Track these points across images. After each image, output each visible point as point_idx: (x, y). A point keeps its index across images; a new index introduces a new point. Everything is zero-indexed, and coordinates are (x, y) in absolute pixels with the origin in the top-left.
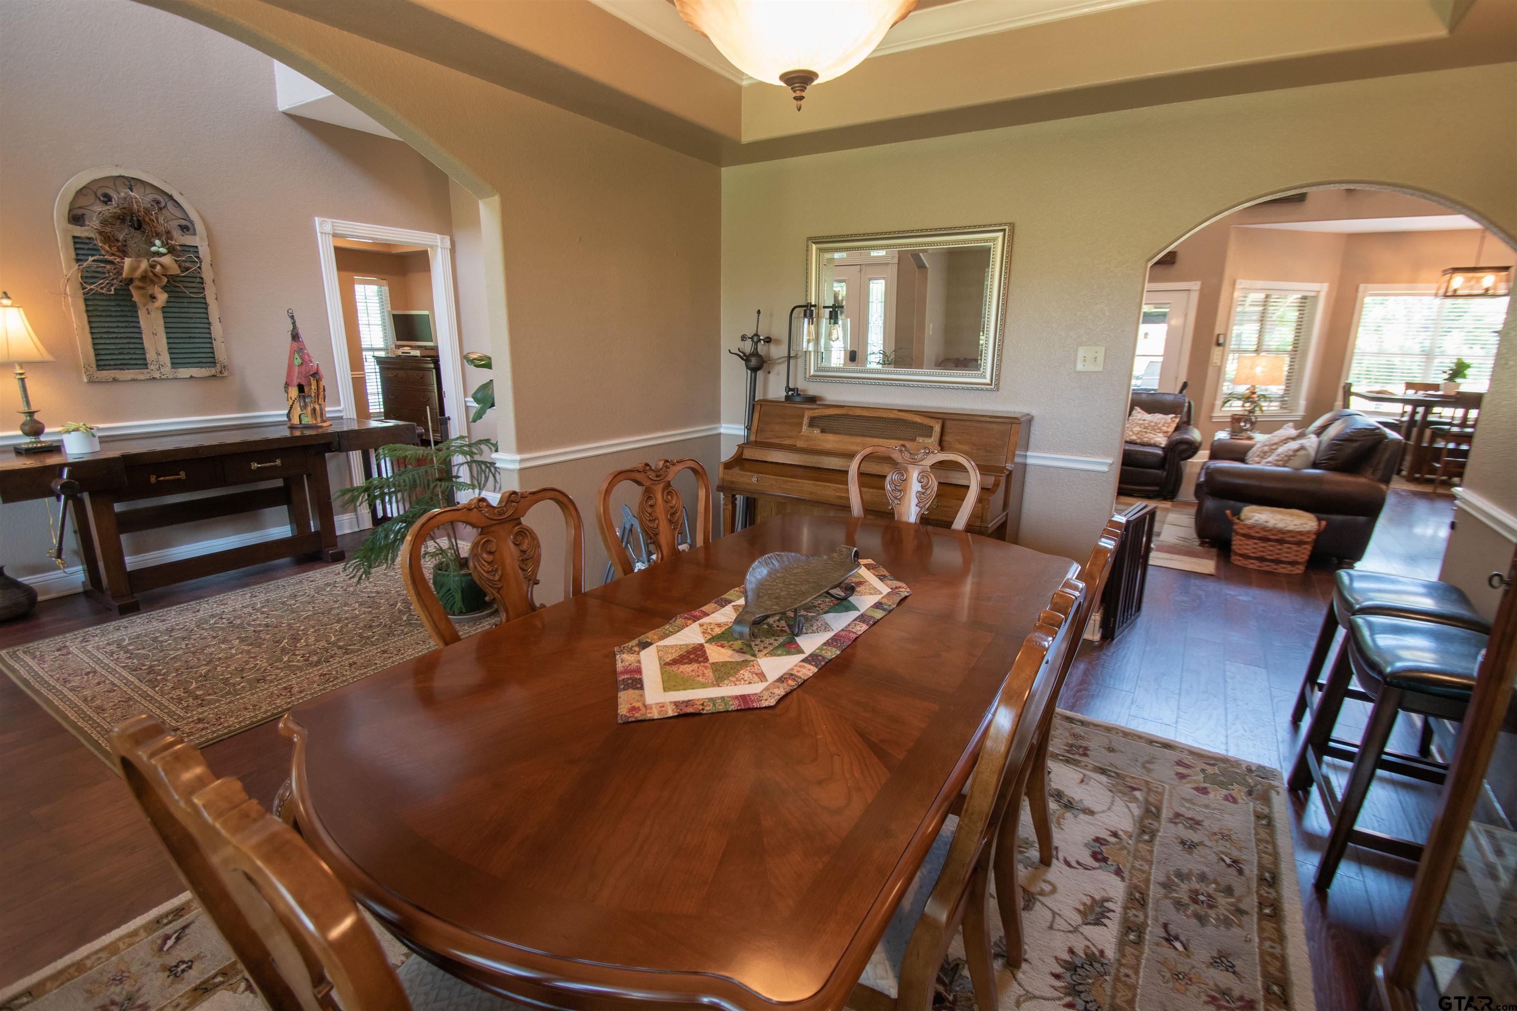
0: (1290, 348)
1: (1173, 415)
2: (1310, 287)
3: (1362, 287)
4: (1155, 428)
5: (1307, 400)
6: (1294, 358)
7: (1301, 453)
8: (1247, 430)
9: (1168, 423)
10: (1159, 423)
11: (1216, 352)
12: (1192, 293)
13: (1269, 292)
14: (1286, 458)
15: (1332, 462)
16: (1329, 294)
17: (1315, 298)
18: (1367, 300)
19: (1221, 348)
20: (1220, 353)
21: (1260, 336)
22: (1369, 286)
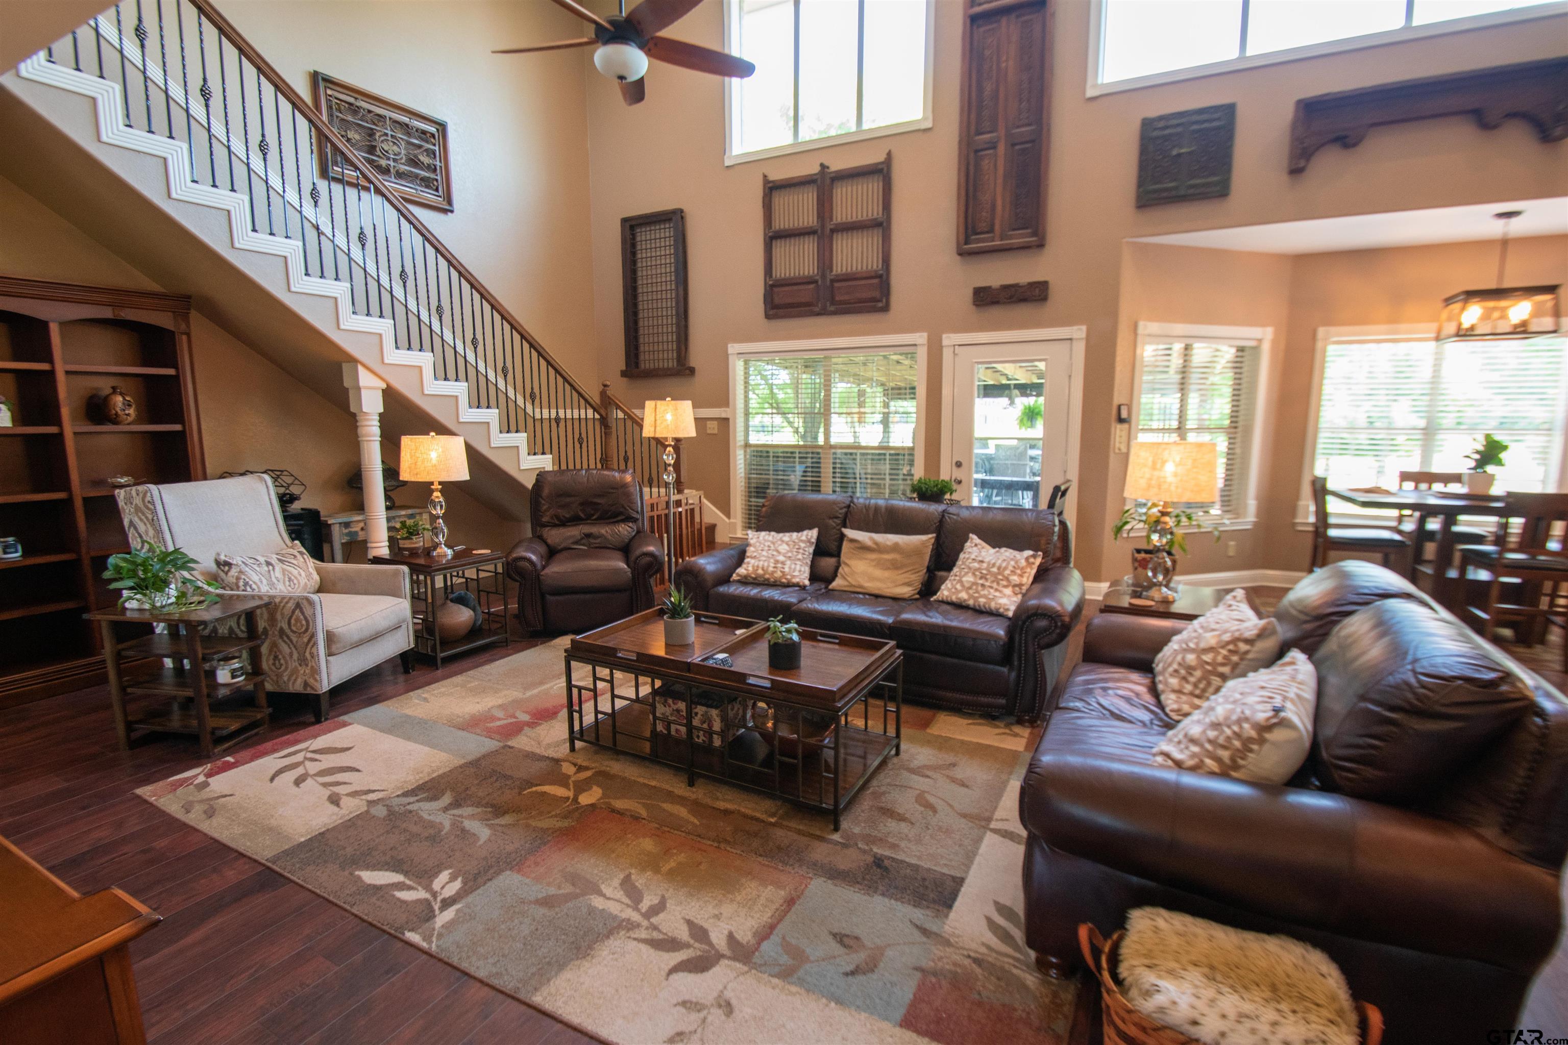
0: (1227, 422)
1: (1030, 553)
2: (1249, 334)
3: (1321, 331)
4: (998, 577)
5: (1258, 498)
6: (1234, 438)
7: (1277, 735)
8: (1160, 584)
9: (1022, 569)
10: (1005, 568)
11: (1119, 431)
12: (1074, 343)
13: (1188, 341)
14: (1237, 744)
15: (1370, 772)
16: (1275, 342)
17: (1256, 350)
18: (1331, 350)
19: (1126, 426)
20: (1124, 434)
21: (1181, 406)
22: (1333, 329)
